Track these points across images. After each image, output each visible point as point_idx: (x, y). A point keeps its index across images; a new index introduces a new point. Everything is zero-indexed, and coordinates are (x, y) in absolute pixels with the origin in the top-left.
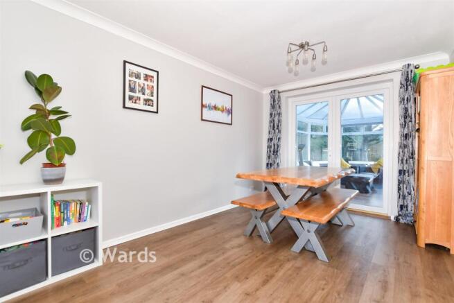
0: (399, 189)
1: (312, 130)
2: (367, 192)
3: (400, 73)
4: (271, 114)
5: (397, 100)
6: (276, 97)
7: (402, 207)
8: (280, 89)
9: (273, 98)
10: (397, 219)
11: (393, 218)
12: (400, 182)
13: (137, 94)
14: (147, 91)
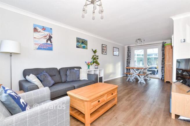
0: (162, 71)
1: (137, 56)
2: (155, 74)
3: (162, 44)
4: (128, 53)
5: (161, 50)
6: (129, 48)
7: (162, 76)
8: (130, 46)
9: (128, 48)
10: (161, 79)
11: (160, 79)
12: (162, 70)
13: (104, 51)
14: (105, 50)
